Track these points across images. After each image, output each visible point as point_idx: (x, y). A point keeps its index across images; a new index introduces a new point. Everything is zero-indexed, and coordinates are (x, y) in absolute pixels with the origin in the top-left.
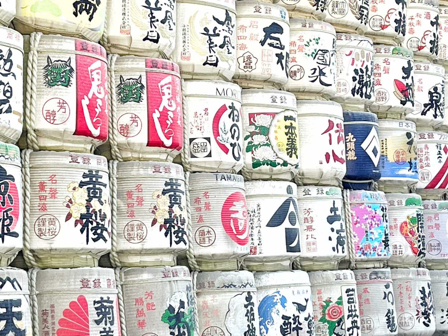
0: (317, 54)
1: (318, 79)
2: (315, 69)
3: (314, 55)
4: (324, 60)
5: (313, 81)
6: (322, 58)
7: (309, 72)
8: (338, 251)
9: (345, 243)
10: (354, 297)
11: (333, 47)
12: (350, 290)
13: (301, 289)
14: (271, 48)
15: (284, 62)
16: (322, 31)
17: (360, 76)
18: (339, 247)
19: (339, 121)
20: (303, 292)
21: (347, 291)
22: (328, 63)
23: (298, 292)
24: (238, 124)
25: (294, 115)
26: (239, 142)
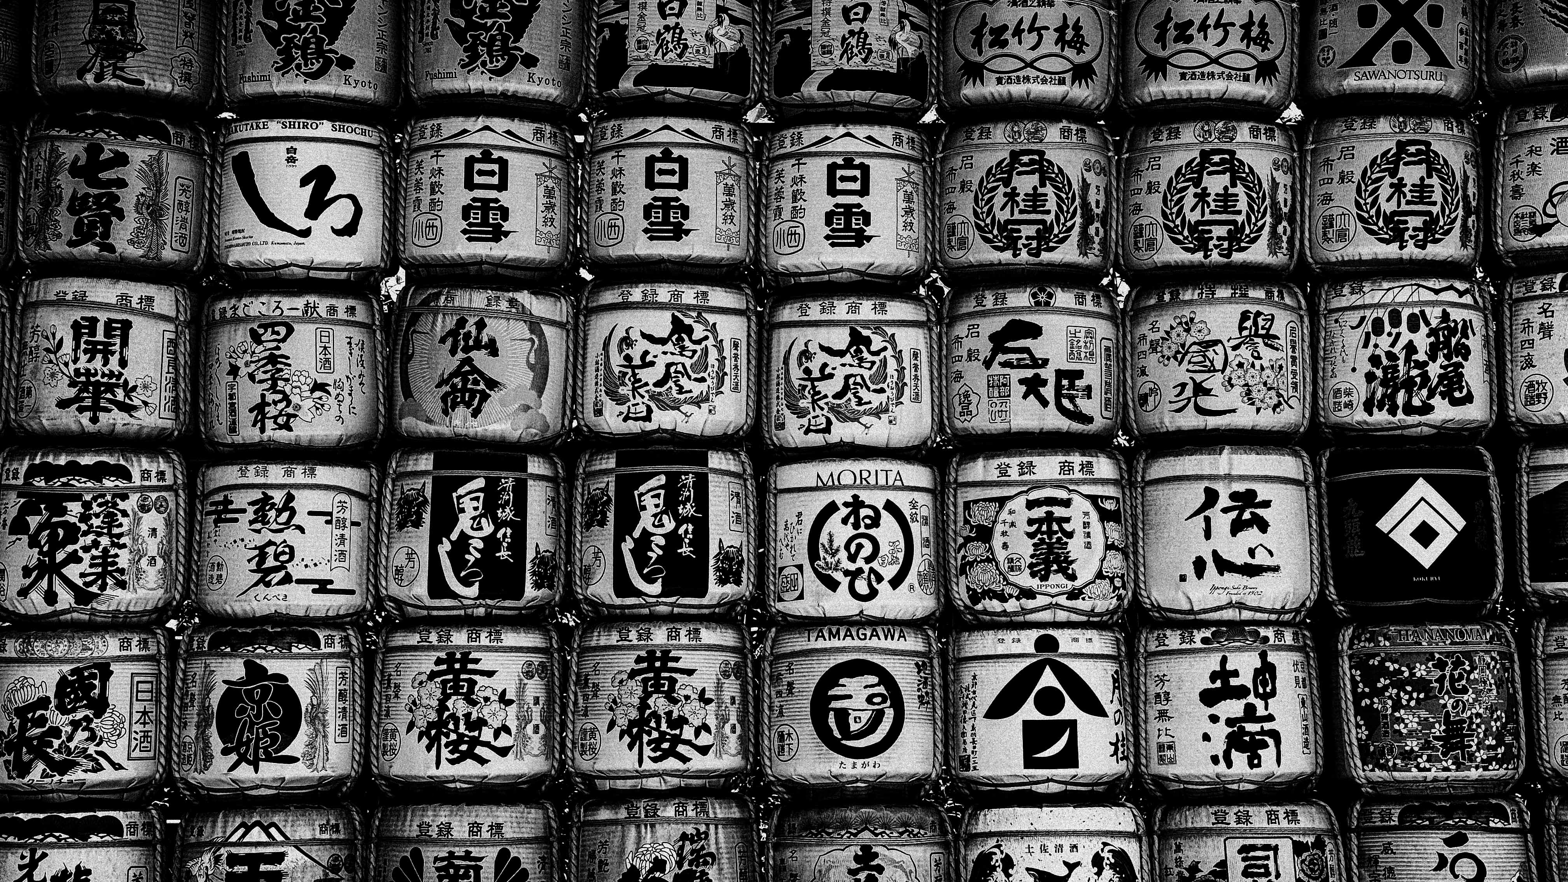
0: (1187, 352)
1: (1191, 404)
2: (1183, 386)
3: (1179, 356)
4: (1208, 363)
5: (1179, 410)
6: (1201, 359)
7: (1170, 393)
8: (1229, 764)
9: (1265, 745)
10: (1271, 864)
11: (1241, 329)
12: (1254, 848)
13: (1051, 843)
14: (1007, 370)
15: (1048, 392)
16: (1201, 302)
17: (1385, 369)
18: (1234, 754)
19: (1240, 487)
20: (1059, 848)
21: (1244, 849)
22: (1219, 365)
23: (1044, 849)
24: (872, 532)
25: (1062, 494)
26: (875, 565)
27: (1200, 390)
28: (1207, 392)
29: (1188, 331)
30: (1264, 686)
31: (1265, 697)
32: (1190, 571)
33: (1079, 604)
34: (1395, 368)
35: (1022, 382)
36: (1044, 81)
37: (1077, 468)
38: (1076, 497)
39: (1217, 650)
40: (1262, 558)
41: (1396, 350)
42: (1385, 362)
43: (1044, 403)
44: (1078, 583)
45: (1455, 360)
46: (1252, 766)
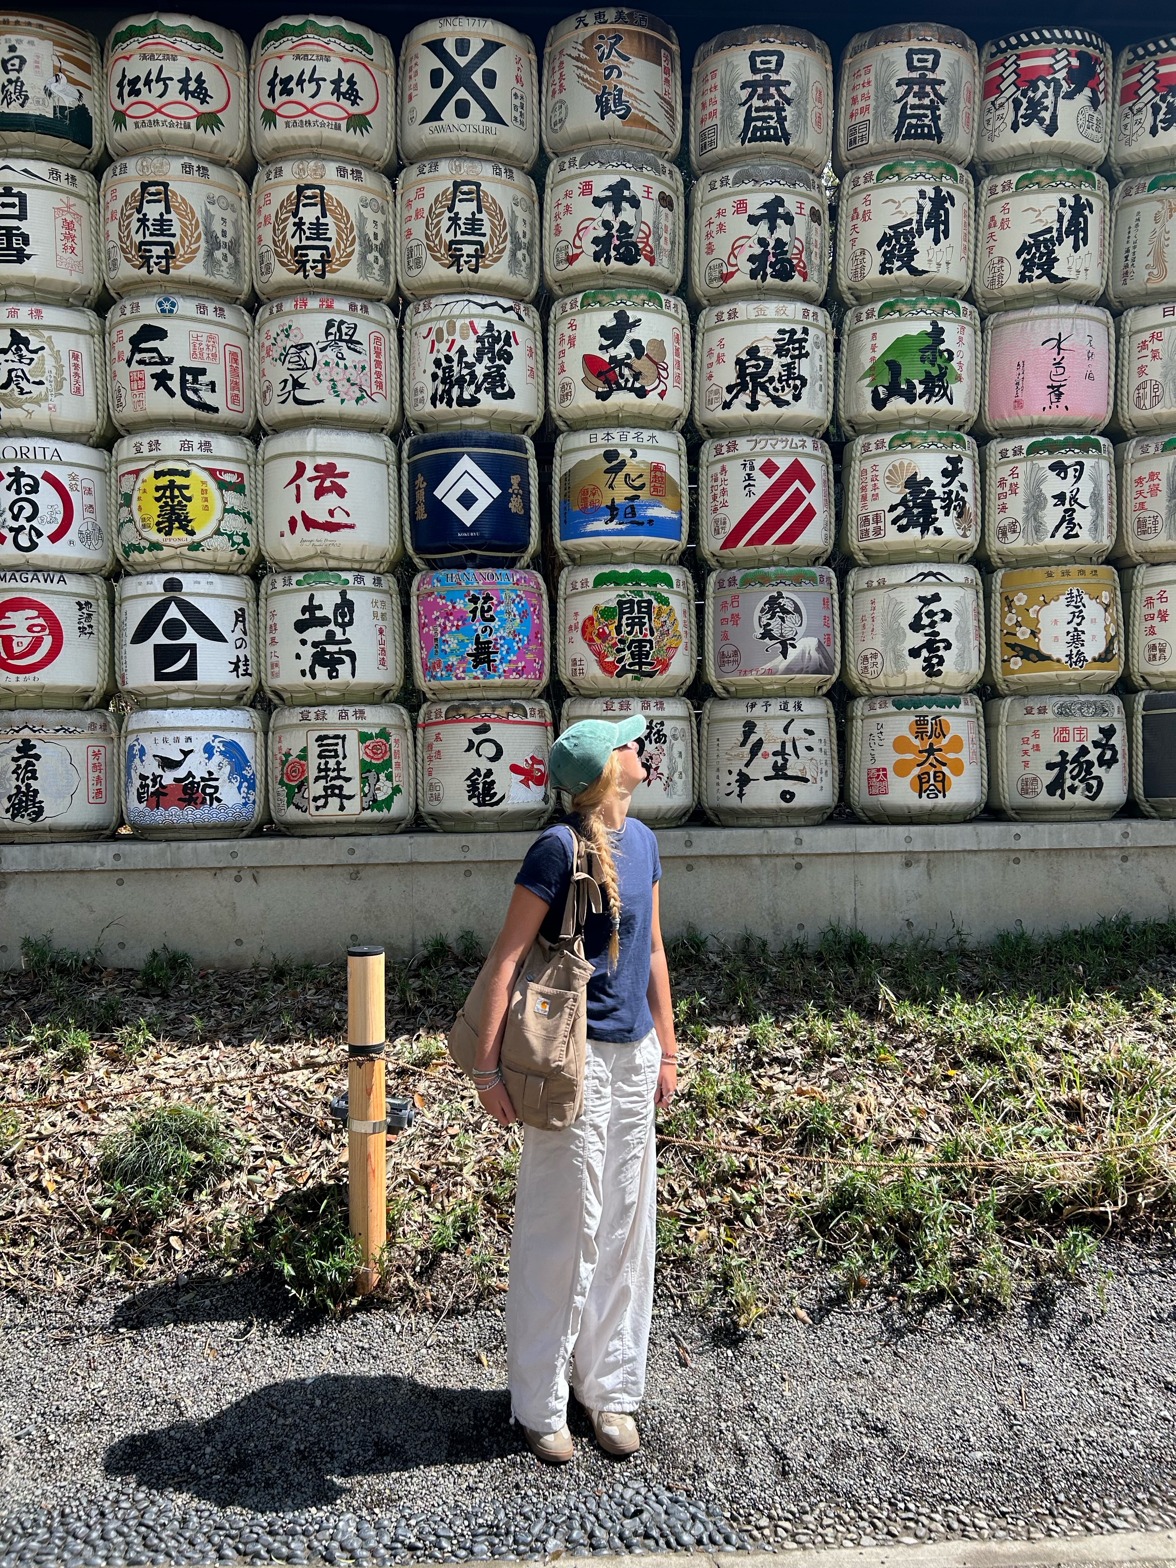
0: (288, 354)
1: (292, 397)
2: (286, 381)
3: (283, 358)
4: (302, 362)
5: (283, 402)
6: (297, 359)
7: (277, 388)
8: (314, 676)
9: (342, 662)
10: (339, 748)
11: (327, 334)
12: (327, 737)
13: (170, 736)
14: (142, 367)
15: (175, 384)
16: (296, 312)
17: (444, 369)
18: (318, 669)
19: (322, 461)
20: (177, 740)
21: (320, 738)
22: (310, 365)
23: (165, 740)
24: (31, 497)
25: (181, 466)
26: (34, 523)
27: (297, 385)
28: (302, 386)
29: (287, 336)
30: (343, 617)
31: (343, 626)
32: (286, 529)
33: (199, 554)
34: (451, 368)
35: (153, 376)
36: (171, 125)
37: (196, 445)
38: (194, 469)
39: (306, 589)
40: (339, 518)
41: (452, 354)
42: (444, 364)
43: (172, 394)
44: (196, 538)
45: (497, 362)
46: (331, 677)
